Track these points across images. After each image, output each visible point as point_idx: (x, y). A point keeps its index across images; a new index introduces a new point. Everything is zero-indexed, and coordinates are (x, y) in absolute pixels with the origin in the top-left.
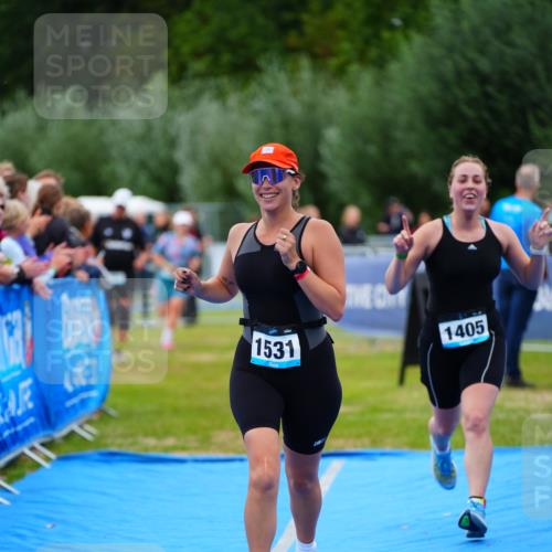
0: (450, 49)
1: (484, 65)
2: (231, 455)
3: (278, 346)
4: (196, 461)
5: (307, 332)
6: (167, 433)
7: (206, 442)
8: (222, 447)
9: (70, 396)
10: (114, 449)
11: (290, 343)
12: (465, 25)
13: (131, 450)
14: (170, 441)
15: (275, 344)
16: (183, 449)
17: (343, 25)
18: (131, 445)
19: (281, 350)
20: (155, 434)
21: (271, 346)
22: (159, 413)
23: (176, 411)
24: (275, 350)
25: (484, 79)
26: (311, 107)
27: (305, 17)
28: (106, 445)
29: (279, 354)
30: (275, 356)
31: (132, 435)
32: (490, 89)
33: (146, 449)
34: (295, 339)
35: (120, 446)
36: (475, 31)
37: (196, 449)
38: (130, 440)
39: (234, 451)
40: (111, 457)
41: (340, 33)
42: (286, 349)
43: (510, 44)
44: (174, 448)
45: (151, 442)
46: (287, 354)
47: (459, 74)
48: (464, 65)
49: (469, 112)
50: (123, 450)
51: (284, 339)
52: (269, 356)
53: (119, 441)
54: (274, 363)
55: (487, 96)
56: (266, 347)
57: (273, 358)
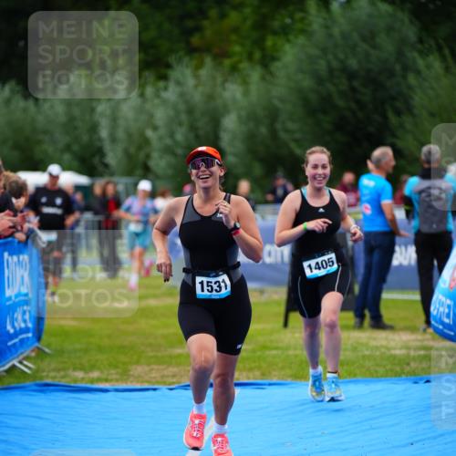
0: (324, 50)
1: (353, 63)
2: (146, 386)
3: (217, 284)
4: (117, 390)
5: (231, 273)
6: (93, 368)
7: (125, 375)
8: (138, 378)
9: (12, 337)
10: (49, 381)
11: (223, 281)
12: (336, 31)
13: (63, 382)
14: (95, 374)
15: (215, 283)
16: (106, 380)
17: (236, 30)
18: (63, 377)
19: (219, 286)
20: (82, 368)
21: (213, 284)
22: (86, 351)
23: (100, 349)
24: (215, 287)
25: (351, 76)
26: (210, 97)
27: (206, 23)
28: (41, 378)
30: (216, 291)
31: (64, 369)
32: (356, 84)
33: (75, 381)
35: (54, 378)
36: (345, 36)
37: (117, 380)
38: (62, 373)
39: (148, 382)
40: (46, 387)
41: (233, 37)
42: (222, 285)
43: (374, 47)
44: (99, 380)
45: (80, 374)
47: (331, 71)
48: (335, 64)
49: (341, 103)
50: (56, 382)
51: (220, 279)
52: (212, 291)
53: (52, 374)
54: (215, 295)
55: (353, 90)
56: (208, 286)
57: (214, 293)
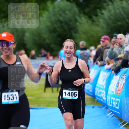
0: (54, 15)
1: (61, 19)
3: (12, 96)
5: (20, 91)
11: (15, 95)
12: (56, 10)
15: (11, 95)
19: (13, 97)
21: (10, 96)
24: (11, 97)
25: (61, 22)
29: (12, 98)
30: (12, 99)
32: (63, 24)
34: (17, 93)
36: (58, 11)
42: (15, 97)
43: (66, 14)
46: (15, 98)
49: (59, 30)
54: (11, 102)
55: (62, 26)
56: (8, 97)
57: (10, 100)
